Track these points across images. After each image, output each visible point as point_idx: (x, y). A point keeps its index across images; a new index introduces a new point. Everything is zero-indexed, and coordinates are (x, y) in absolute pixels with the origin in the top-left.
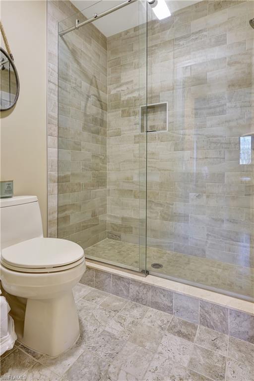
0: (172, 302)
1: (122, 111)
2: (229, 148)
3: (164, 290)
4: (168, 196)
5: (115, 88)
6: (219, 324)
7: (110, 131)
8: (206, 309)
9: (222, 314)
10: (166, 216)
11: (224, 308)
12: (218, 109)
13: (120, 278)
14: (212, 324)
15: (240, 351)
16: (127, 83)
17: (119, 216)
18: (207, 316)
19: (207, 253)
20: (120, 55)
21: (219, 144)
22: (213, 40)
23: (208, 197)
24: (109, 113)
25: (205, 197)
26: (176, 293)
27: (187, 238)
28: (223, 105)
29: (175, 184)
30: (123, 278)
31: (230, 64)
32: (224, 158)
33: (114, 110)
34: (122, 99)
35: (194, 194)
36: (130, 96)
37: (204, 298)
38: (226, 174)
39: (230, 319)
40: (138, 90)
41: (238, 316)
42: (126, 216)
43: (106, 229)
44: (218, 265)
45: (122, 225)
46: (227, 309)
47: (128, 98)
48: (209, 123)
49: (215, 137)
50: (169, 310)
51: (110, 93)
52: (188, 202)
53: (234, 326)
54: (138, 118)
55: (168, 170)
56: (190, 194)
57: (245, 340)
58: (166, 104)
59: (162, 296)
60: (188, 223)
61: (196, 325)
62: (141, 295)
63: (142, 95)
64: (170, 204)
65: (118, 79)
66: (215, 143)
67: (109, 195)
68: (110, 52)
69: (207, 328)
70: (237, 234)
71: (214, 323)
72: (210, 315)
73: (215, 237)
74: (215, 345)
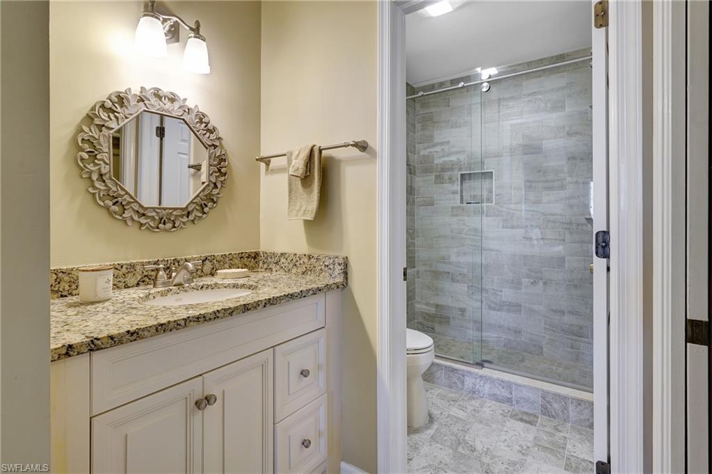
0: (511, 394)
1: (435, 176)
2: (569, 229)
3: (502, 381)
4: (495, 281)
5: (425, 149)
6: (560, 413)
7: (419, 199)
8: (547, 399)
9: (563, 403)
10: (493, 305)
11: (566, 398)
12: (556, 184)
13: (454, 370)
14: (553, 413)
15: (581, 434)
16: (442, 144)
17: (432, 302)
18: (549, 406)
19: (544, 350)
20: (433, 110)
21: (558, 224)
22: (549, 105)
23: (545, 284)
24: (418, 177)
25: (541, 284)
26: (515, 384)
27: (520, 333)
28: (562, 180)
29: (504, 267)
30: (456, 370)
31: (569, 134)
32: (564, 240)
33: (424, 175)
34: (436, 162)
35: (528, 280)
36: (446, 159)
37: (545, 388)
38: (567, 258)
39: (571, 408)
40: (458, 153)
41: (580, 405)
42: (441, 303)
43: (414, 319)
44: (558, 363)
45: (436, 314)
46: (568, 398)
47: (444, 161)
48: (545, 199)
49: (553, 215)
50: (508, 402)
51: (419, 153)
52: (520, 289)
53: (576, 414)
54: (457, 187)
55: (494, 250)
56: (523, 280)
57: (586, 427)
58: (492, 172)
59: (500, 387)
60: (520, 314)
61: (537, 415)
62: (477, 387)
63: (462, 160)
64: (498, 291)
65: (430, 138)
66: (553, 222)
67: (418, 277)
68: (419, 104)
69: (548, 418)
70: (581, 328)
71: (555, 412)
72: (551, 405)
73: (554, 331)
74: (557, 429)
